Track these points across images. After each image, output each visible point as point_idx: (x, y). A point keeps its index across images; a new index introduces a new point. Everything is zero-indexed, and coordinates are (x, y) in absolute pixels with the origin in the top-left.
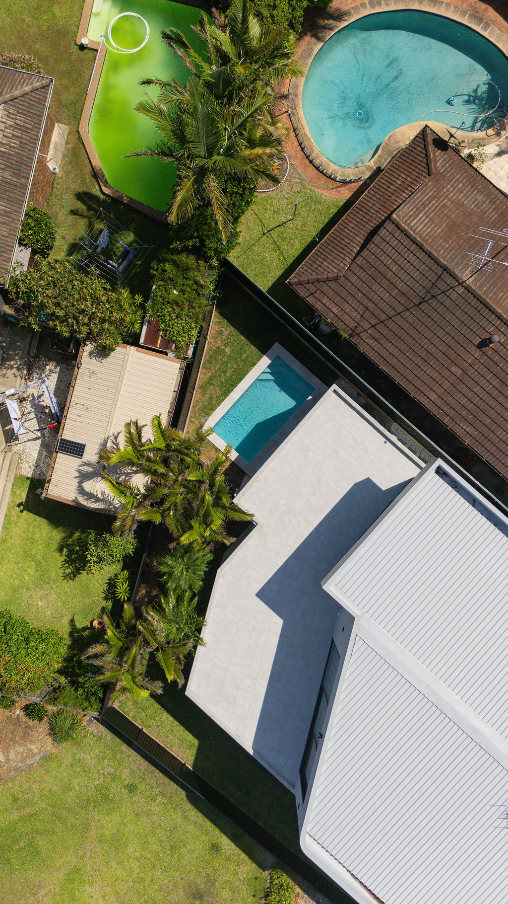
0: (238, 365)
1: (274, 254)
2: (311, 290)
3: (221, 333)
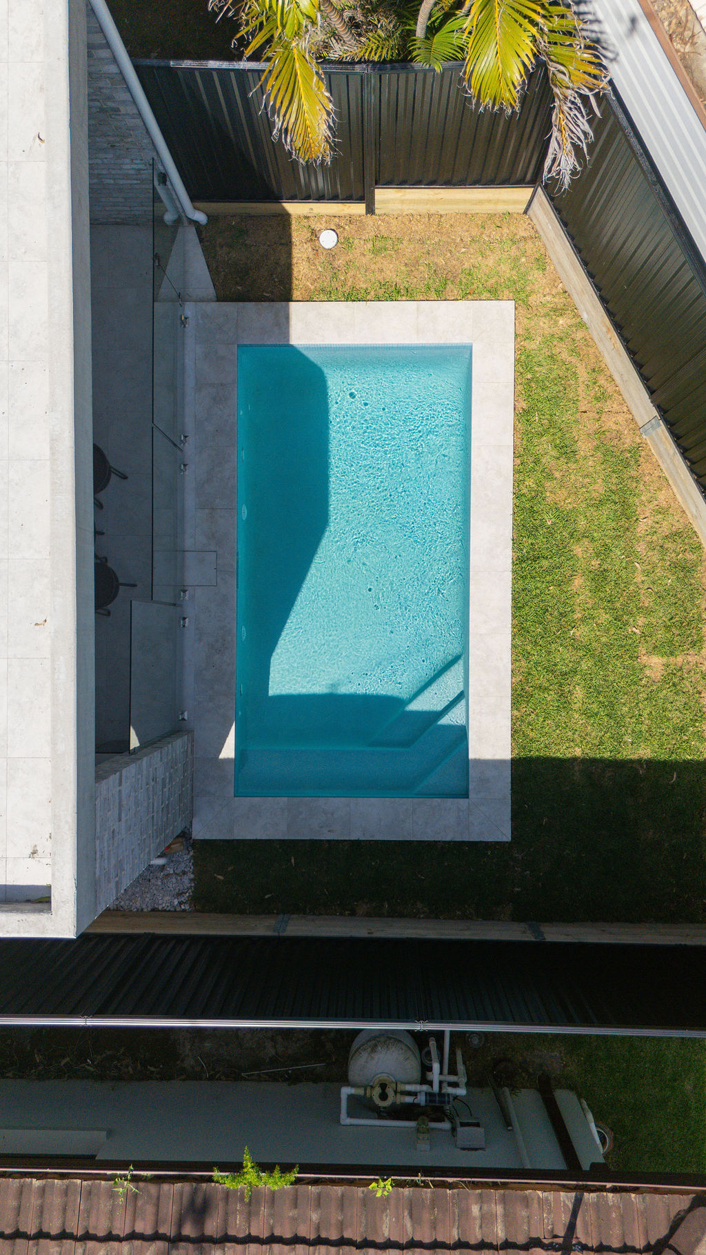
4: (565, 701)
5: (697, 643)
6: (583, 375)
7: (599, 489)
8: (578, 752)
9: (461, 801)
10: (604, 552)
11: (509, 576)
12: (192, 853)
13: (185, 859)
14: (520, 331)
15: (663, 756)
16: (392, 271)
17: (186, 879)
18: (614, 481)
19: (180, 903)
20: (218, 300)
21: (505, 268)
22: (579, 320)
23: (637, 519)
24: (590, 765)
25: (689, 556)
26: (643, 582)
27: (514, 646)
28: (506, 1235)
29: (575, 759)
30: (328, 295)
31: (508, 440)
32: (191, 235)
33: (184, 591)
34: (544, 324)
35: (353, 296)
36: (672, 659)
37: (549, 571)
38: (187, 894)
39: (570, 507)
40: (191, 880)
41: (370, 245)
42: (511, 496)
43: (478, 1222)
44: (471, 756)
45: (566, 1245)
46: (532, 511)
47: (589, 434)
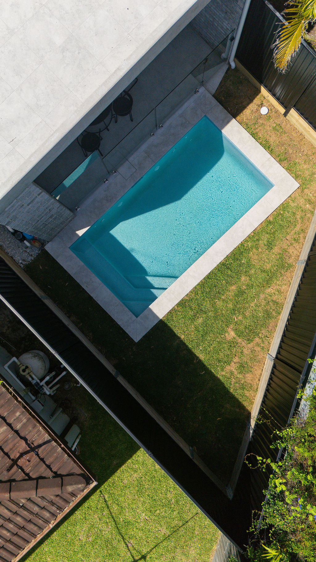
0: (214, 305)
2: (35, 459)
3: (242, 367)
4: (194, 318)
5: (249, 341)
6: (298, 228)
7: (268, 266)
8: (182, 337)
9: (134, 317)
10: (250, 286)
11: (215, 265)
12: (39, 252)
13: (36, 252)
14: (292, 196)
15: (206, 364)
16: (273, 139)
17: (30, 258)
18: (275, 269)
19: (21, 263)
20: (213, 96)
21: (307, 173)
22: (313, 210)
23: (270, 287)
24: (182, 343)
25: (274, 314)
26: (252, 307)
27: (195, 287)
28: (19, 429)
29: (179, 338)
30: (247, 127)
31: (256, 225)
32: (225, 68)
33: (115, 172)
34: (302, 201)
35: (253, 135)
36: (237, 338)
37: (228, 276)
38: (26, 263)
39: (254, 263)
40: (31, 260)
41: (275, 125)
42: (240, 242)
43: (15, 418)
44: (150, 307)
45: (33, 449)
46: (241, 253)
47: (281, 247)
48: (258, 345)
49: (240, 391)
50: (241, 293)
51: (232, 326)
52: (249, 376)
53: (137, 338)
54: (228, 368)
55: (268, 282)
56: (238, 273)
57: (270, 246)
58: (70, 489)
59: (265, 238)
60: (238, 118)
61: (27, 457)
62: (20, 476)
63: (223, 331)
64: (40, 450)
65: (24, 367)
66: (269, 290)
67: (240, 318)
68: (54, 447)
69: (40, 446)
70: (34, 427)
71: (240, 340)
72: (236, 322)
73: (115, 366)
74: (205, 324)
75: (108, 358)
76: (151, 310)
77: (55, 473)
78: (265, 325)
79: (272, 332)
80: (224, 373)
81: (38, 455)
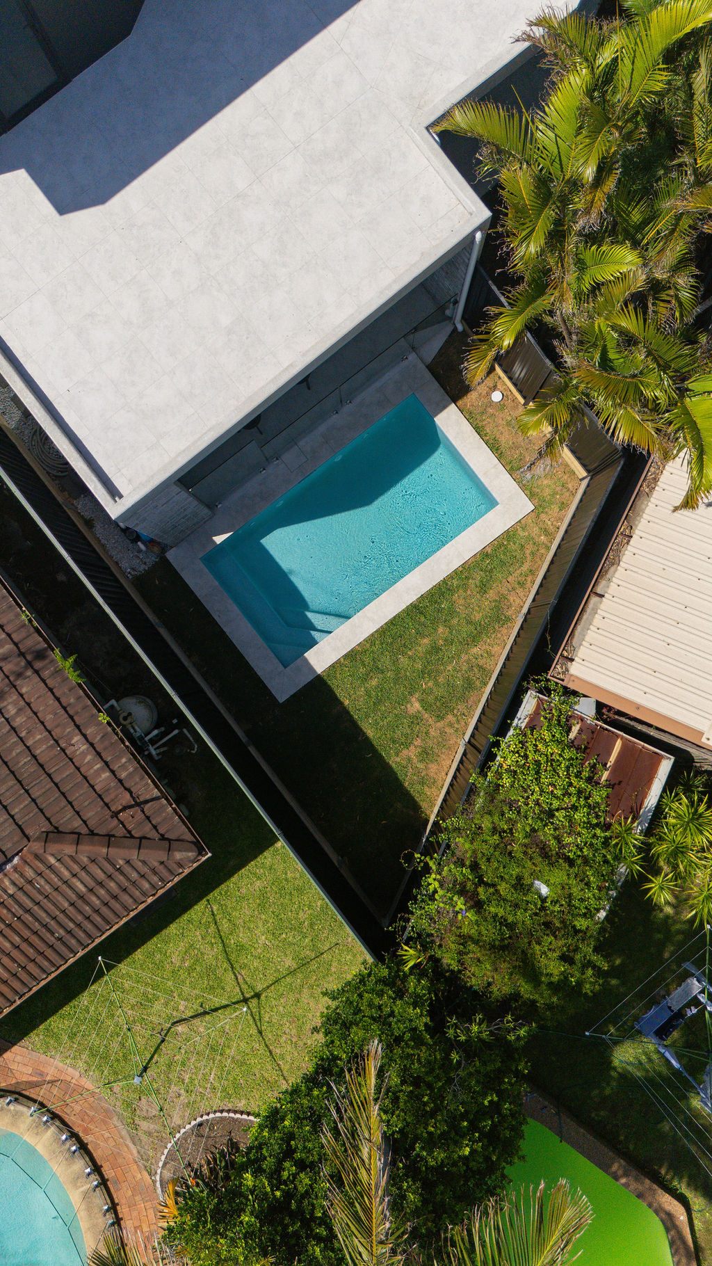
0: (395, 662)
1: (243, 937)
2: (140, 816)
3: (426, 754)
4: (365, 678)
5: (440, 718)
6: (525, 568)
7: (477, 616)
8: (346, 702)
9: (281, 668)
10: (449, 642)
11: (403, 606)
12: (157, 560)
13: (152, 559)
14: (523, 522)
15: (375, 743)
16: (505, 439)
17: (143, 567)
18: (486, 621)
19: (129, 573)
20: (427, 367)
21: (547, 492)
22: (549, 545)
23: (476, 645)
24: (345, 712)
25: (478, 683)
26: (449, 671)
27: (372, 635)
28: (124, 778)
29: (342, 703)
30: (470, 416)
31: (467, 556)
32: (449, 329)
33: (277, 459)
34: (536, 530)
35: (479, 430)
36: (423, 712)
37: (421, 624)
38: (137, 573)
39: (458, 610)
40: (145, 570)
41: (509, 418)
42: (442, 579)
43: (120, 764)
44: (306, 655)
45: (139, 804)
46: (442, 594)
47: (499, 592)
48: (451, 725)
49: (418, 787)
50: (435, 649)
51: (417, 695)
52: (433, 767)
53: (282, 698)
54: (405, 752)
55: (474, 639)
56: (435, 622)
57: (483, 588)
58: (178, 856)
59: (478, 576)
60: (460, 403)
61: (131, 812)
62: (120, 831)
63: (404, 700)
64: (147, 807)
65: (125, 714)
66: (475, 650)
67: (431, 684)
68: (163, 806)
69: (147, 802)
70: (142, 779)
71: (426, 715)
72: (424, 691)
73: (247, 733)
74: (380, 688)
75: (238, 720)
76: (306, 661)
77: (161, 835)
78: (463, 698)
79: (471, 709)
80: (398, 759)
81: (143, 811)
